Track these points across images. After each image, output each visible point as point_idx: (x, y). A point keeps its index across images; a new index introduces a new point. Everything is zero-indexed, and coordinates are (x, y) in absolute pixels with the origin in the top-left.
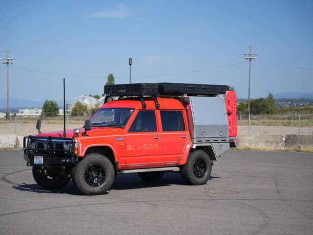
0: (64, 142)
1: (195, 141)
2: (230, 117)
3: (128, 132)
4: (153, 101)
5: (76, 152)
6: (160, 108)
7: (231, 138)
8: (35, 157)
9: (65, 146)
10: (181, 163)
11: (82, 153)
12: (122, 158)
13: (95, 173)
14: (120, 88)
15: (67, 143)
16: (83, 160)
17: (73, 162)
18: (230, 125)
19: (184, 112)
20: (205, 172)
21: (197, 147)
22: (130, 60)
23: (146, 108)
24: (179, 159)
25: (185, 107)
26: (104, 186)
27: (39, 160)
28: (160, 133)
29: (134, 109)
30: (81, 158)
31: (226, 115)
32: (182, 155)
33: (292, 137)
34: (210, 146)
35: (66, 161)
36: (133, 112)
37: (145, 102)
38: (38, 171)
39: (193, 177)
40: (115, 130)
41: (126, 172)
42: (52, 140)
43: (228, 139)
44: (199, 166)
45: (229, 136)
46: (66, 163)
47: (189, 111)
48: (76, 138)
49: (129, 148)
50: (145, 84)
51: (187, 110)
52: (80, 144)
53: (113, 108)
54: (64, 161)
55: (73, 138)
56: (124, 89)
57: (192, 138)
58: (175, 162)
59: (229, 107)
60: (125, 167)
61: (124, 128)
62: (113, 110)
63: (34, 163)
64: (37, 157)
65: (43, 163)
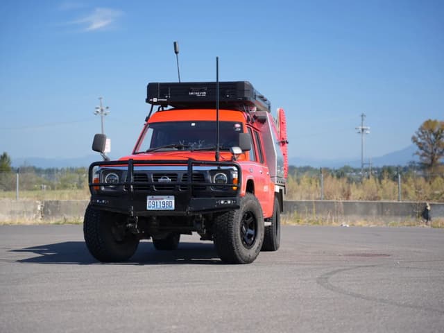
6: (253, 125)
9: (209, 177)
11: (244, 190)
14: (191, 88)
15: (213, 172)
18: (284, 160)
23: (249, 123)
27: (162, 203)
29: (241, 123)
31: (279, 145)
35: (226, 202)
36: (242, 127)
42: (194, 168)
46: (226, 207)
51: (260, 133)
53: (193, 122)
54: (222, 202)
56: (204, 91)
57: (271, 177)
59: (283, 133)
62: (193, 124)
63: (148, 208)
64: (155, 197)
65: (173, 208)
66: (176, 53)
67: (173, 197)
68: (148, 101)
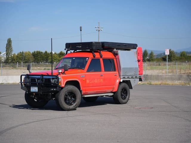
0: (50, 78)
1: (122, 77)
2: (139, 63)
3: (87, 72)
4: (99, 53)
5: (60, 84)
6: (102, 57)
7: (140, 76)
8: (31, 87)
9: (52, 81)
10: (114, 91)
11: (63, 85)
12: (84, 88)
13: (70, 97)
14: (77, 45)
15: (53, 79)
16: (64, 89)
17: (58, 90)
18: (139, 68)
19: (115, 60)
20: (127, 96)
21: (123, 81)
22: (81, 28)
23: (96, 57)
24: (113, 88)
25: (115, 57)
26: (75, 105)
27: (34, 89)
28: (103, 73)
29: (89, 58)
30: (62, 88)
31: (137, 62)
32: (115, 86)
33: (145, 76)
34: (130, 80)
35: (53, 89)
36: (88, 60)
37: (95, 53)
38: (31, 96)
39: (120, 99)
40: (79, 71)
41: (86, 96)
42: (44, 77)
43: (138, 76)
44: (123, 93)
45: (139, 75)
46: (53, 91)
47: (117, 59)
48: (59, 75)
49: (88, 81)
50: (95, 42)
51: (116, 59)
52: (62, 79)
53: (74, 57)
54: (52, 89)
55: (58, 75)
56: (81, 46)
57: (120, 76)
58: (111, 90)
59: (139, 57)
60: (85, 93)
61: (84, 69)
62: (74, 58)
63: (31, 91)
64: (33, 87)
65: (37, 91)
66: (81, 31)
67: (37, 87)
68: (65, 49)
